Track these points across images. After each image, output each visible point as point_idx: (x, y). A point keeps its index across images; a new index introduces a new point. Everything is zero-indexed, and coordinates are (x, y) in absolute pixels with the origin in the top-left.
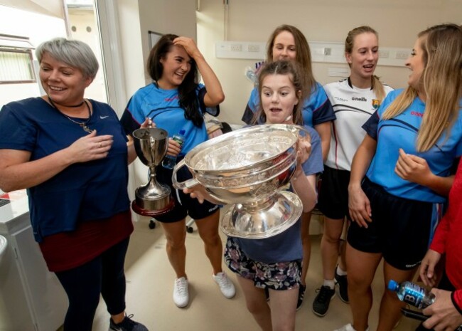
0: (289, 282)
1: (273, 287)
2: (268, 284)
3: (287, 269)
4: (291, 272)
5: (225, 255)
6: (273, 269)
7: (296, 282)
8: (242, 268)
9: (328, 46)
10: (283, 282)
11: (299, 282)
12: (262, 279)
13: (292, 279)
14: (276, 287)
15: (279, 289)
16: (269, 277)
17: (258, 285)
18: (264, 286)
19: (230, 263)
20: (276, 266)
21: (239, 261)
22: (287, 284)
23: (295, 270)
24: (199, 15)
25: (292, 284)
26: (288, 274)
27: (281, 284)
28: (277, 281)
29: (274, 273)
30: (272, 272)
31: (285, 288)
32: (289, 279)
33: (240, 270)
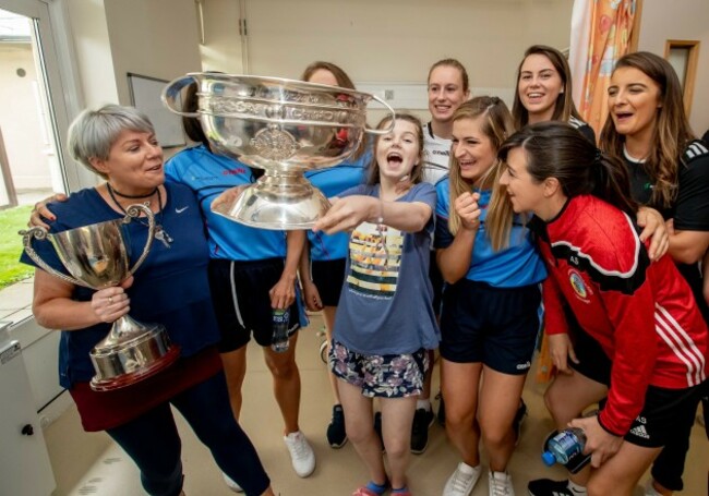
0: (405, 386)
1: (384, 395)
2: (378, 391)
3: (405, 371)
4: (408, 375)
5: (330, 354)
6: (387, 370)
7: (415, 388)
8: (349, 370)
9: (390, 88)
10: (398, 387)
11: (420, 389)
12: (370, 384)
13: (410, 383)
14: (389, 394)
15: (393, 396)
16: (381, 380)
17: (366, 394)
18: (372, 394)
19: (335, 365)
20: (390, 367)
21: (346, 361)
22: (404, 390)
23: (414, 372)
24: (204, 50)
25: (410, 390)
26: (405, 377)
27: (395, 390)
28: (389, 387)
29: (387, 376)
30: (385, 373)
31: (400, 395)
32: (406, 383)
33: (346, 374)
